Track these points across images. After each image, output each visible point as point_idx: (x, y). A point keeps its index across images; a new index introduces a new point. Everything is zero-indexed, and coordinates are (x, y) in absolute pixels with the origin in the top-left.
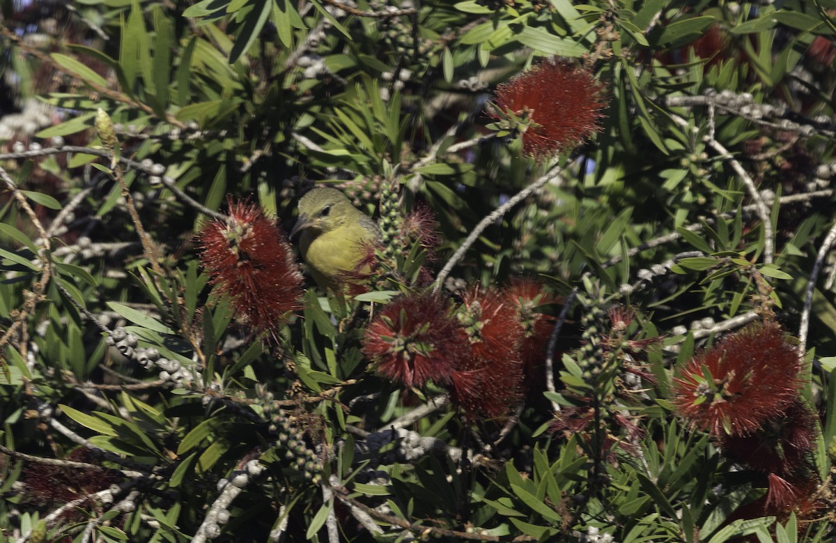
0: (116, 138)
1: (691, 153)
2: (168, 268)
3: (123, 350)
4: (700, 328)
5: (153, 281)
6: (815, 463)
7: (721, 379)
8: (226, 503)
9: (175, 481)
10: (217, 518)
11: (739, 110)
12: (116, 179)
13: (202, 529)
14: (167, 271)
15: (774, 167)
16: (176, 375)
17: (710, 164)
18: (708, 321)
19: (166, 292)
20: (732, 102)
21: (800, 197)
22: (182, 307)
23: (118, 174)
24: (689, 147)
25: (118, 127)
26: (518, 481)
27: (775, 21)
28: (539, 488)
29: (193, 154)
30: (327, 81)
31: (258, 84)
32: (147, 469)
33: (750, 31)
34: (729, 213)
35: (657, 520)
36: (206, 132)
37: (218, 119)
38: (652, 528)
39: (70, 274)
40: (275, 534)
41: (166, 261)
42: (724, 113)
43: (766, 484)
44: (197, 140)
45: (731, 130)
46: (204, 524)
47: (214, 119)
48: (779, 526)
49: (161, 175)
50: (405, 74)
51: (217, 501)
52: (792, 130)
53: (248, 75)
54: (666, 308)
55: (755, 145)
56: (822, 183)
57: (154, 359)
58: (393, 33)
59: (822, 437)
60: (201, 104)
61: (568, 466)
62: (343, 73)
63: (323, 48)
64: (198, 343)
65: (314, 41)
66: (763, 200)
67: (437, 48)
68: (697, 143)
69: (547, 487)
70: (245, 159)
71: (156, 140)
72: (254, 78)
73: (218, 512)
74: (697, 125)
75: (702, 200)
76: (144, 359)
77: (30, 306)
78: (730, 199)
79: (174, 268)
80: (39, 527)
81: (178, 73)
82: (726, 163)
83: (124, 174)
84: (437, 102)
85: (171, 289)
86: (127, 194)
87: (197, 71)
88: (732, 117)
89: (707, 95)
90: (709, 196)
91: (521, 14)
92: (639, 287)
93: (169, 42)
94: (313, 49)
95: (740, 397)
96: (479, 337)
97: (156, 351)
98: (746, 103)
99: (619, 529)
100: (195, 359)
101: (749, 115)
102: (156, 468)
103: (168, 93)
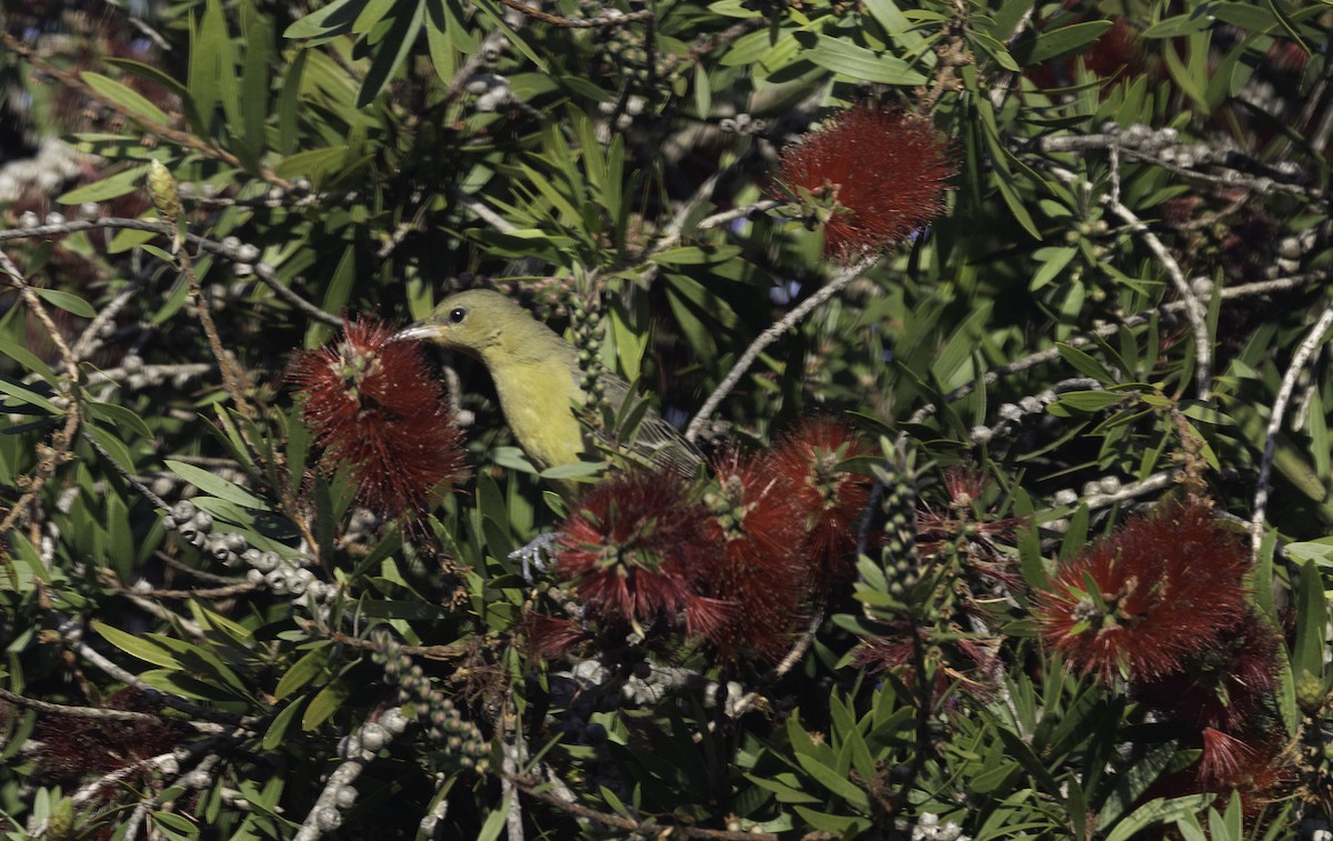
0: (181, 206)
1: (1081, 221)
2: (263, 405)
3: (189, 537)
4: (1098, 493)
5: (238, 428)
6: (1278, 710)
7: (1113, 593)
8: (351, 774)
9: (271, 742)
10: (337, 799)
11: (1157, 156)
12: (180, 269)
13: (313, 817)
14: (260, 409)
15: (1213, 241)
16: (274, 575)
17: (1113, 237)
18: (1111, 482)
19: (258, 445)
20: (1146, 142)
21: (1253, 287)
22: (282, 469)
23: (184, 262)
24: (1077, 211)
25: (185, 187)
26: (808, 746)
27: (1211, 18)
28: (839, 755)
29: (303, 229)
30: (513, 115)
31: (403, 120)
32: (231, 721)
33: (1172, 34)
34: (1143, 315)
35: (1030, 799)
36: (324, 195)
37: (342, 176)
38: (1023, 813)
39: (109, 420)
40: (428, 824)
41: (257, 394)
42: (1134, 160)
43: (1200, 742)
44: (310, 207)
45: (1144, 186)
46: (317, 809)
47: (336, 174)
48: (1214, 813)
49: (254, 262)
50: (635, 104)
51: (337, 773)
52: (1241, 186)
53: (390, 107)
54: (1045, 461)
55: (1184, 206)
56: (1288, 265)
57: (239, 550)
58: (614, 46)
59: (1289, 670)
60: (317, 151)
61: (884, 721)
62: (538, 101)
63: (507, 63)
64: (308, 526)
65: (491, 52)
66: (1195, 294)
67: (685, 66)
68: (1091, 206)
69: (852, 756)
70: (384, 236)
71: (244, 208)
72: (399, 111)
73: (339, 789)
74: (1090, 179)
75: (1099, 294)
76: (222, 551)
77: (48, 469)
78: (1143, 292)
79: (270, 404)
80: (63, 810)
81: (279, 101)
82: (1137, 237)
83: (194, 262)
84: (685, 139)
85: (265, 441)
86: (196, 293)
87: (308, 100)
88: (1144, 165)
89: (1109, 133)
90: (1111, 289)
91: (811, 18)
92: (1002, 431)
93: (265, 55)
94: (491, 65)
95: (1144, 619)
96: (740, 530)
97: (242, 538)
98: (1167, 144)
99: (972, 814)
100: (303, 548)
101: (1172, 162)
102: (245, 720)
103: (263, 134)
